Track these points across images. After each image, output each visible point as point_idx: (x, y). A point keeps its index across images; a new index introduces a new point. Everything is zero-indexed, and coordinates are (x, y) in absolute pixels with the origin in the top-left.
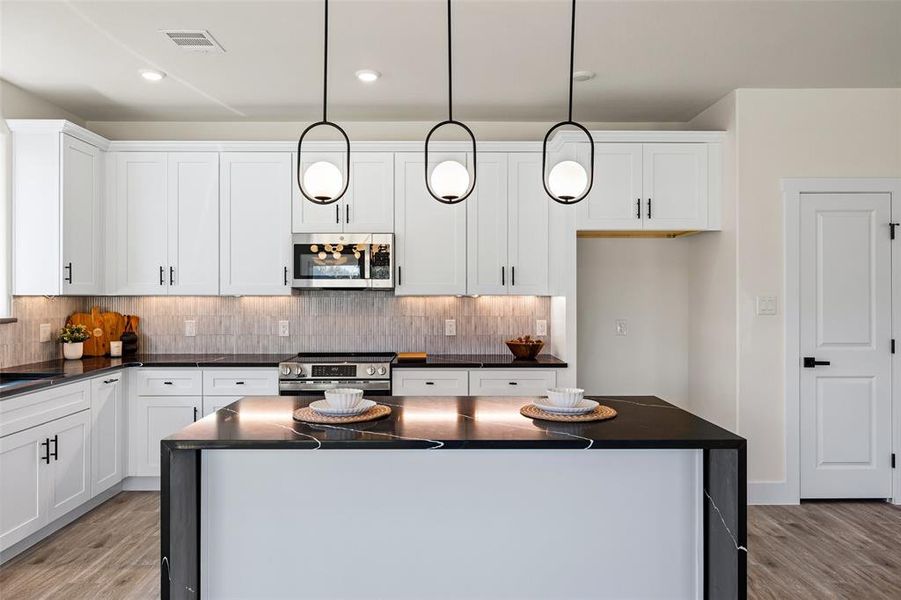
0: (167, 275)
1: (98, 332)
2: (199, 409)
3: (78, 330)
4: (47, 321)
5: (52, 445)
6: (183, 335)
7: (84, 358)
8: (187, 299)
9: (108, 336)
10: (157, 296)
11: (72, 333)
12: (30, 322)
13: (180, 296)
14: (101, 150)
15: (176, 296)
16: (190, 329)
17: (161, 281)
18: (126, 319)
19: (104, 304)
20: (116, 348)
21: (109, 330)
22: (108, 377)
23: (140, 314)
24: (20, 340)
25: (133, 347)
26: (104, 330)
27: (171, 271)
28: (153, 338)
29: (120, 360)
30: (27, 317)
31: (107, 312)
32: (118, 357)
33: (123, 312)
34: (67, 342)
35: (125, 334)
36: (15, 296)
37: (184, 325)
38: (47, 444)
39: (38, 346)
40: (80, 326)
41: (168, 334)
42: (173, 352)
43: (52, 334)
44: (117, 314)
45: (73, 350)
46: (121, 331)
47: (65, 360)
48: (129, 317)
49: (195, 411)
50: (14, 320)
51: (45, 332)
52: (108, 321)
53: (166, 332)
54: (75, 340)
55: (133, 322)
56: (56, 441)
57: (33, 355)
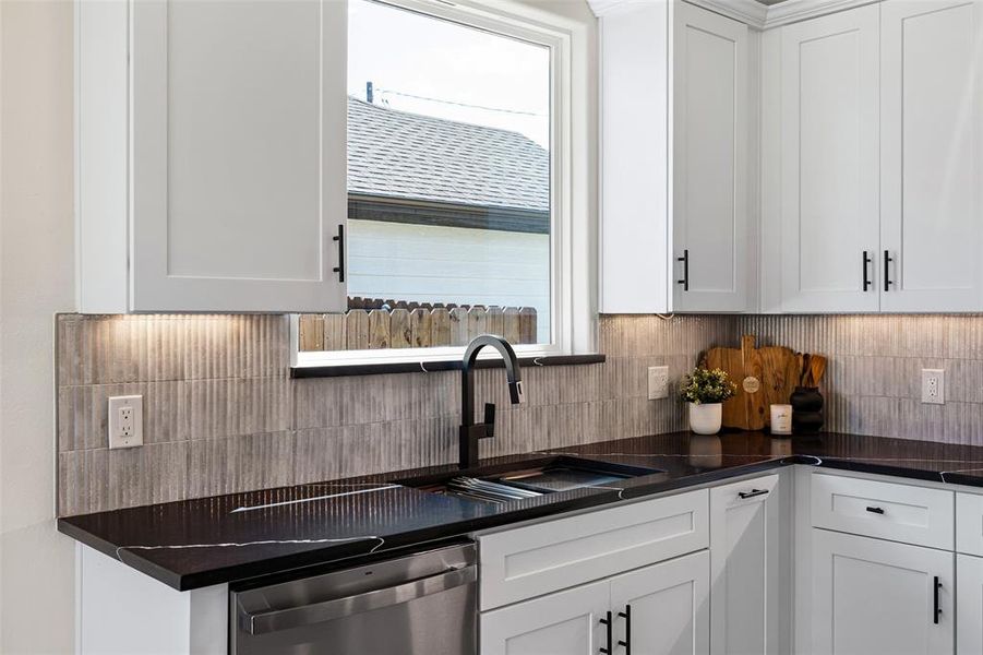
0: (880, 270)
1: (751, 384)
2: (947, 580)
3: (714, 380)
4: (661, 361)
5: (619, 626)
6: (917, 401)
7: (725, 431)
8: (927, 322)
9: (771, 392)
10: (862, 315)
11: (702, 384)
12: (630, 362)
13: (911, 315)
14: (751, 28)
15: (900, 315)
16: (932, 385)
17: (866, 283)
18: (801, 361)
19: (766, 331)
20: (781, 417)
21: (771, 381)
22: (747, 485)
23: (830, 351)
24: (612, 397)
25: (812, 417)
26: (761, 380)
27: (887, 260)
28: (856, 402)
29: (788, 444)
30: (626, 354)
31: (770, 345)
32: (783, 437)
33: (800, 347)
34: (693, 401)
35: (798, 392)
36: (602, 315)
37: (919, 380)
38: (608, 622)
39: (644, 407)
40: (717, 372)
41: (885, 395)
42: (895, 435)
43: (670, 385)
44: (787, 351)
45: (705, 418)
46: (793, 383)
47: (693, 433)
48: (806, 356)
49: (937, 584)
50: (599, 359)
51: (657, 380)
52: (770, 362)
53: (880, 391)
54: (708, 399)
55: (815, 368)
56: (627, 615)
57: (636, 421)
